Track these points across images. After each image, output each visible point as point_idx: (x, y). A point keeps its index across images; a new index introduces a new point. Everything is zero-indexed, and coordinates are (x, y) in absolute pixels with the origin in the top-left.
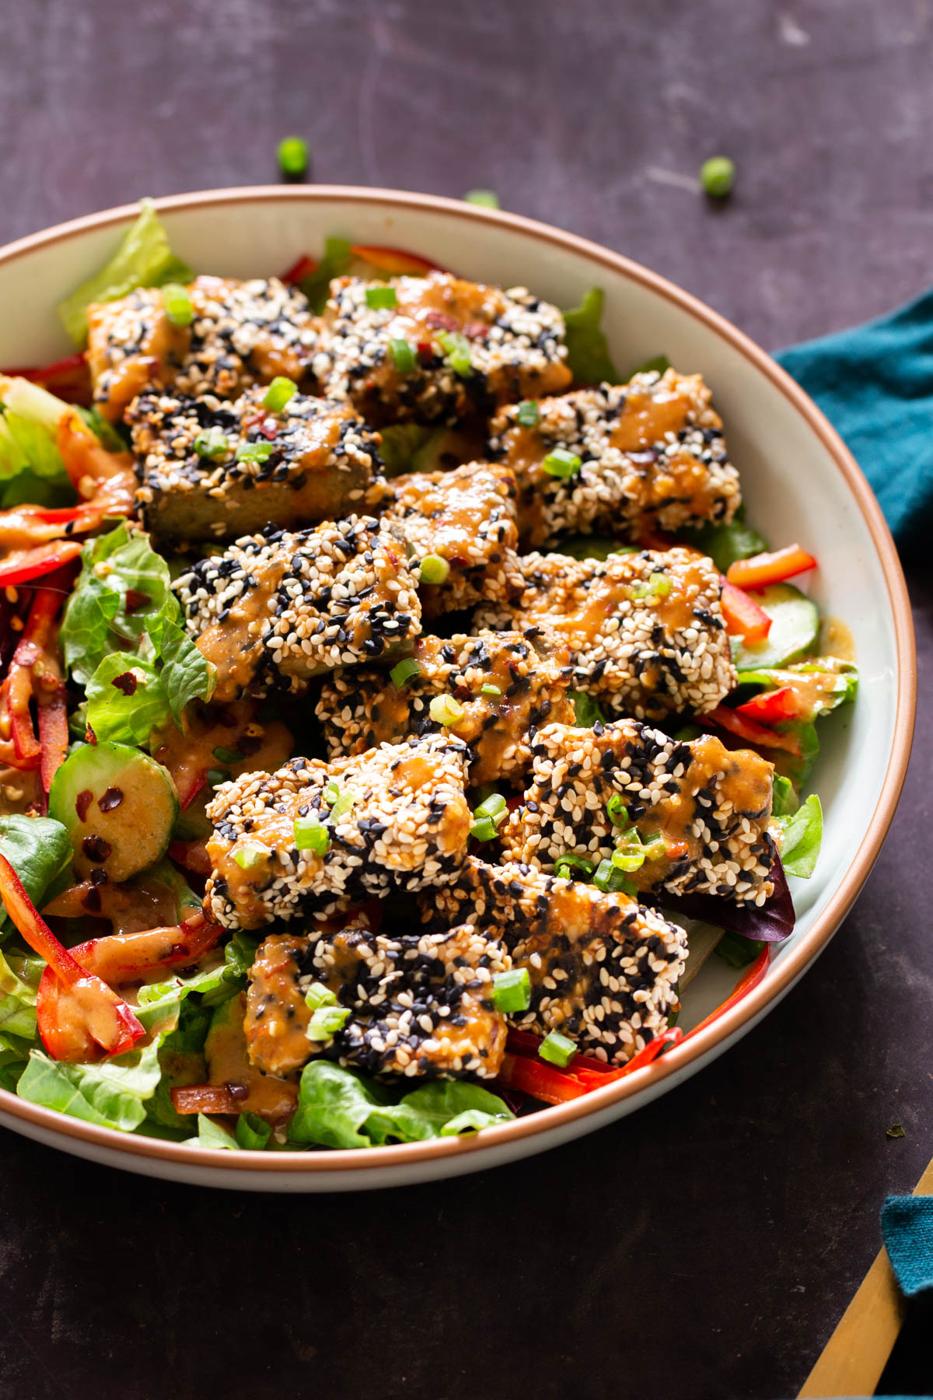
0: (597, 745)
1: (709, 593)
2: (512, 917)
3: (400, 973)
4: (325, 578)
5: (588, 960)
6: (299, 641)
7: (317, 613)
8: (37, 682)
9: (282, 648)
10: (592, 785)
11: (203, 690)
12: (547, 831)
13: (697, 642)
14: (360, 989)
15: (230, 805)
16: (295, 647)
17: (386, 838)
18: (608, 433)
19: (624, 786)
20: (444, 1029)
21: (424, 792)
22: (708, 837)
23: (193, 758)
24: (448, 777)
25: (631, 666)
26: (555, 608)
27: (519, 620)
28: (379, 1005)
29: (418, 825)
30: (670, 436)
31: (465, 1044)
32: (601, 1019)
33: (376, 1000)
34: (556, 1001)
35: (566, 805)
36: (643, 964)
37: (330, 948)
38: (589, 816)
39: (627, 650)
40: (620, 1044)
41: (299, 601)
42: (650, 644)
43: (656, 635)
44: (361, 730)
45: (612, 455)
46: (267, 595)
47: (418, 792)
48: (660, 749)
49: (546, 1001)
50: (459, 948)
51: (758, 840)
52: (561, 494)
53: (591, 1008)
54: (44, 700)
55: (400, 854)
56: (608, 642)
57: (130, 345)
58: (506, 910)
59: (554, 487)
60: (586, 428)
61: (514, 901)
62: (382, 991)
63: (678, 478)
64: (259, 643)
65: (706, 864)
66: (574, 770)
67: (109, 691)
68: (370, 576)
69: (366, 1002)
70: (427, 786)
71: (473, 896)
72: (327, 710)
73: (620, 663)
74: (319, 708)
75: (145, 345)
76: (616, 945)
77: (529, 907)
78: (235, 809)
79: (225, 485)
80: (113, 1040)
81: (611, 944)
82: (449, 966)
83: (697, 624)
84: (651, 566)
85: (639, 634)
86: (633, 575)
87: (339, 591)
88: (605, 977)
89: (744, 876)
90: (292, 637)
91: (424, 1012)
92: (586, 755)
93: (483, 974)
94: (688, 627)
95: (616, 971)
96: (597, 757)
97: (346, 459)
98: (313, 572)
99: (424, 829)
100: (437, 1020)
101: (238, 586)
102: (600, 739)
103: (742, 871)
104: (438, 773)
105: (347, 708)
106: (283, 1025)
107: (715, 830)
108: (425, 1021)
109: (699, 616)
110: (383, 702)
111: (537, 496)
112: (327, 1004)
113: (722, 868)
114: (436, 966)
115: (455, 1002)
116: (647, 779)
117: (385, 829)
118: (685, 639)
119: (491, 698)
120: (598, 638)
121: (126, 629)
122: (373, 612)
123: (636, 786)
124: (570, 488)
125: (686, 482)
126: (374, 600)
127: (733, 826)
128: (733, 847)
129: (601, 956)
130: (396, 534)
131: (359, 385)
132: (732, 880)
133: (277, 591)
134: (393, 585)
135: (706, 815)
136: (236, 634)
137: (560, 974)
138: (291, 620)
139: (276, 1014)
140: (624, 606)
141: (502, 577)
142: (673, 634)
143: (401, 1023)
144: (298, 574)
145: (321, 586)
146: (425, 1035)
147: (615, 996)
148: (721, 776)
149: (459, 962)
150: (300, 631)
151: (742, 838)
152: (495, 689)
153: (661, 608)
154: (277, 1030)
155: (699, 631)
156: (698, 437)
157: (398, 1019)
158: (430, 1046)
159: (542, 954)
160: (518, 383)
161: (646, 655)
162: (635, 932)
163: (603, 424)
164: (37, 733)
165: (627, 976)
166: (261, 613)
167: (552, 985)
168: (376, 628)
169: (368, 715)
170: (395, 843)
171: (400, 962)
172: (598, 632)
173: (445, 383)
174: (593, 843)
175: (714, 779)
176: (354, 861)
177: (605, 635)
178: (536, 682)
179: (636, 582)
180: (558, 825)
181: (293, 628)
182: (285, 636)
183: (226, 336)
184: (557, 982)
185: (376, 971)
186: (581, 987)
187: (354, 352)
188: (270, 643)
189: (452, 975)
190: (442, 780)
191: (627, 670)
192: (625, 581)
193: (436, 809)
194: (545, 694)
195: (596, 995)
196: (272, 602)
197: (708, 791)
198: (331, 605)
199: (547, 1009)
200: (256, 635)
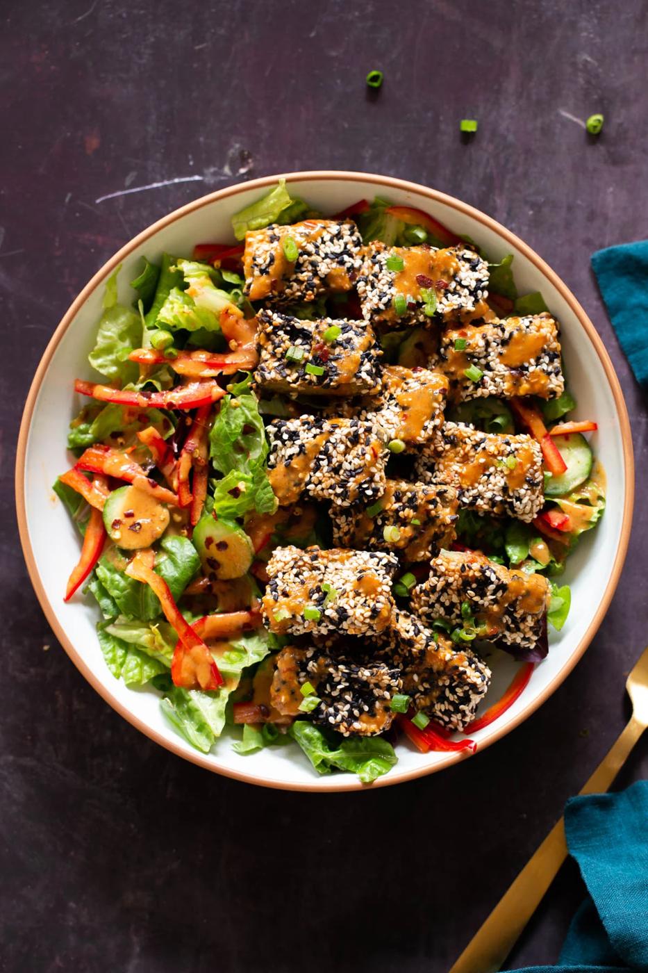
0: (460, 576)
1: (535, 468)
2: (407, 655)
3: (347, 684)
4: (341, 458)
5: (441, 684)
6: (323, 489)
7: (334, 476)
8: (194, 461)
9: (314, 490)
10: (456, 593)
11: (271, 510)
12: (432, 606)
13: (525, 495)
14: (328, 686)
15: (278, 571)
16: (320, 492)
17: (349, 621)
18: (500, 354)
19: (472, 597)
20: (364, 717)
21: (371, 599)
22: (510, 622)
23: (265, 527)
24: (384, 593)
25: (490, 502)
26: (457, 459)
27: (439, 464)
28: (336, 697)
29: (365, 618)
30: (532, 361)
31: (373, 727)
32: (443, 710)
33: (335, 694)
34: (423, 696)
35: (442, 599)
36: (466, 693)
37: (315, 664)
38: (453, 605)
39: (489, 495)
40: (450, 722)
41: (326, 469)
42: (501, 493)
43: (505, 489)
44: (349, 530)
45: (500, 368)
46: (310, 460)
47: (368, 598)
48: (492, 583)
49: (418, 695)
50: (377, 680)
51: (535, 624)
52: (472, 388)
53: (439, 704)
54: (197, 469)
55: (354, 629)
56: (481, 488)
57: (263, 267)
58: (405, 651)
59: (468, 384)
60: (490, 350)
61: (409, 648)
62: (338, 691)
63: (532, 385)
64: (303, 485)
65: (507, 633)
66: (448, 585)
67: (226, 495)
68: (362, 463)
69: (330, 693)
70: (373, 596)
71: (390, 640)
72: (334, 513)
73: (485, 500)
74: (330, 511)
75: (270, 270)
76: (455, 681)
77: (416, 652)
78: (280, 575)
79: (298, 383)
80: (207, 684)
81: (452, 680)
82: (372, 686)
83: (526, 486)
84: (509, 449)
85: (496, 488)
86: (499, 453)
87: (346, 466)
88: (447, 693)
89: (524, 639)
90: (319, 487)
91: (356, 708)
92: (455, 580)
93: (387, 695)
94: (522, 488)
95: (453, 692)
96: (460, 581)
97: (361, 380)
98: (334, 453)
99: (368, 621)
100: (361, 711)
101: (296, 450)
102: (463, 574)
103: (524, 636)
104: (379, 590)
105: (344, 516)
106: (288, 697)
107: (514, 620)
108: (356, 712)
109: (528, 482)
110: (362, 519)
111: (459, 386)
112: (312, 694)
113: (514, 636)
114: (366, 684)
115: (372, 706)
116: (483, 595)
117: (350, 616)
118: (519, 494)
119: (415, 528)
120: (476, 485)
121: (242, 442)
122: (361, 484)
123: (477, 599)
124: (477, 386)
125: (537, 387)
126: (362, 478)
127: (523, 619)
128: (522, 626)
129: (447, 683)
130: (380, 436)
131: (376, 318)
132: (519, 640)
133: (315, 458)
134: (373, 470)
135: (511, 614)
136: (292, 476)
137: (427, 686)
138: (320, 479)
139: (285, 692)
140: (492, 469)
141: (432, 447)
142: (513, 491)
143: (344, 710)
144: (326, 452)
145: (337, 461)
146: (356, 719)
147: (451, 703)
148: (520, 598)
149: (377, 686)
150: (324, 485)
151: (527, 624)
152: (417, 522)
153: (510, 476)
154: (285, 700)
155: (527, 490)
156: (547, 359)
157: (344, 707)
158: (357, 725)
159: (419, 675)
160: (460, 319)
161: (498, 499)
162: (465, 680)
163: (500, 349)
164: (192, 490)
165: (458, 696)
166: (306, 468)
167: (423, 690)
168: (361, 491)
169: (354, 522)
170: (353, 623)
171: (348, 678)
172: (477, 482)
173: (421, 318)
174: (453, 616)
175: (517, 600)
176: (331, 627)
177: (479, 484)
178: (438, 522)
179: (500, 458)
180: (437, 605)
181: (320, 482)
182: (316, 485)
183: (314, 264)
184: (425, 688)
185: (337, 679)
186: (435, 694)
187: (376, 300)
188: (308, 487)
189: (372, 690)
190: (381, 594)
191: (488, 504)
192: (494, 456)
193: (375, 613)
194: (442, 528)
195: (442, 699)
196: (312, 465)
197: (513, 604)
198: (341, 472)
199: (418, 698)
200: (301, 480)
